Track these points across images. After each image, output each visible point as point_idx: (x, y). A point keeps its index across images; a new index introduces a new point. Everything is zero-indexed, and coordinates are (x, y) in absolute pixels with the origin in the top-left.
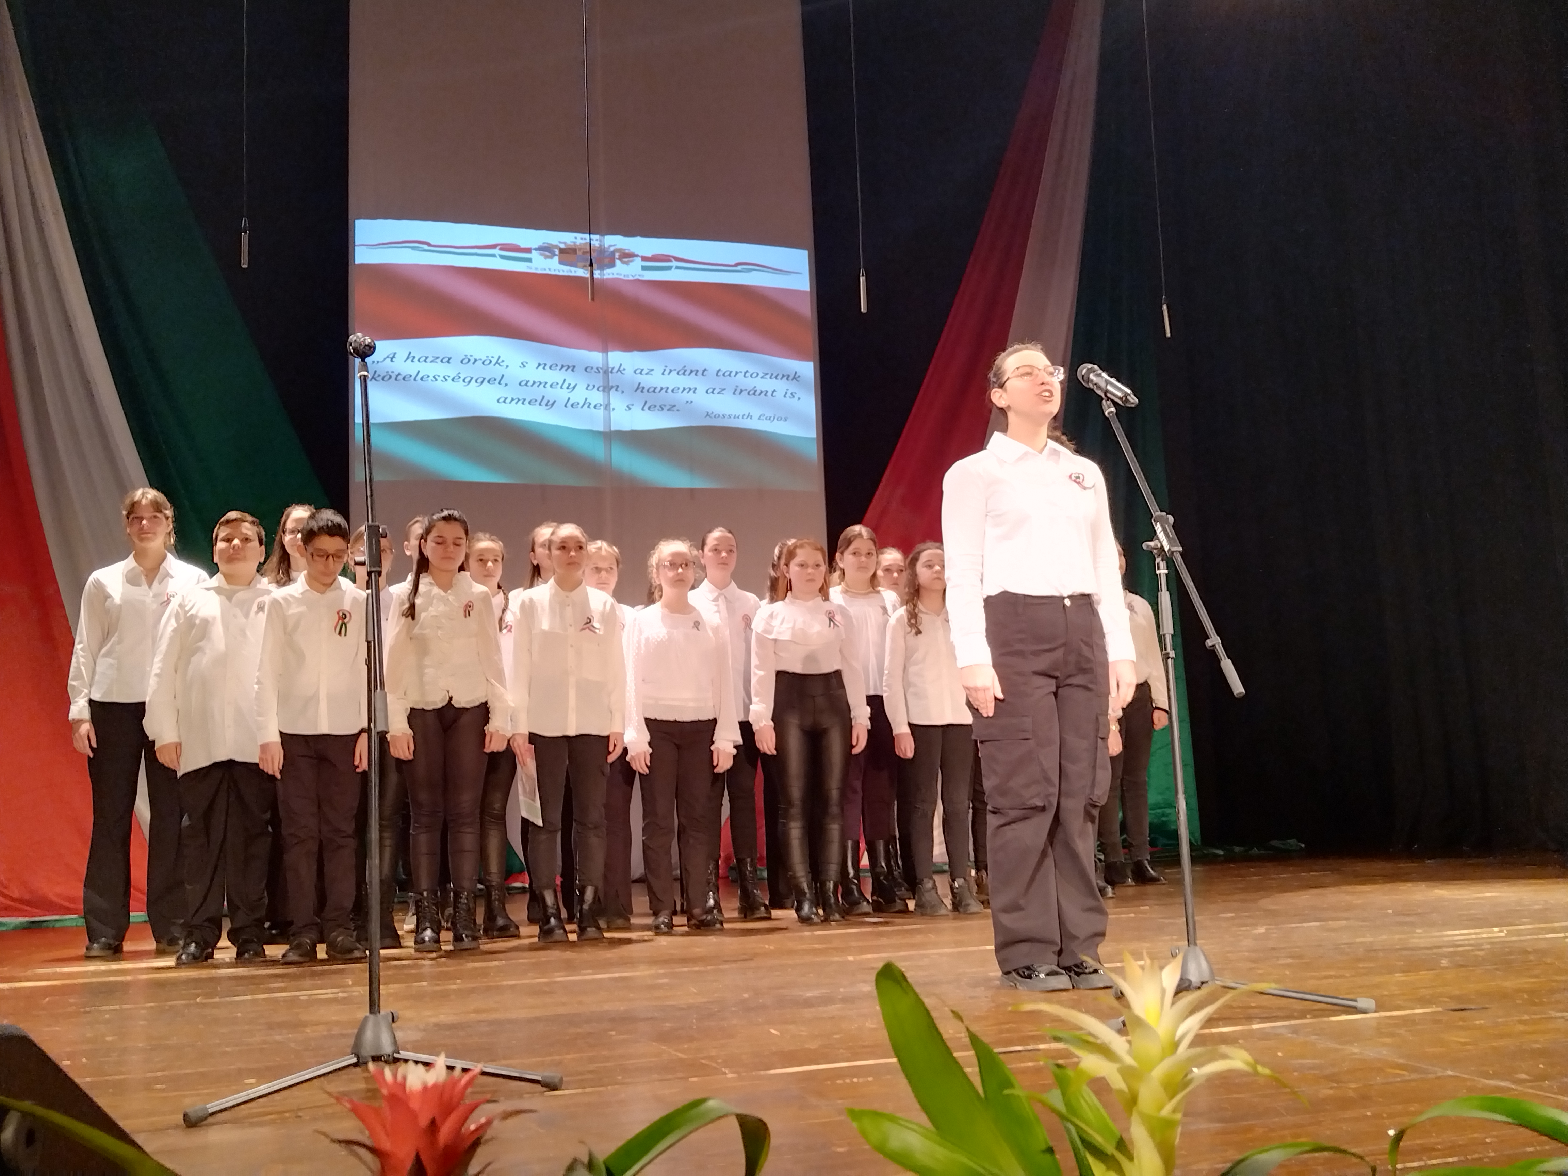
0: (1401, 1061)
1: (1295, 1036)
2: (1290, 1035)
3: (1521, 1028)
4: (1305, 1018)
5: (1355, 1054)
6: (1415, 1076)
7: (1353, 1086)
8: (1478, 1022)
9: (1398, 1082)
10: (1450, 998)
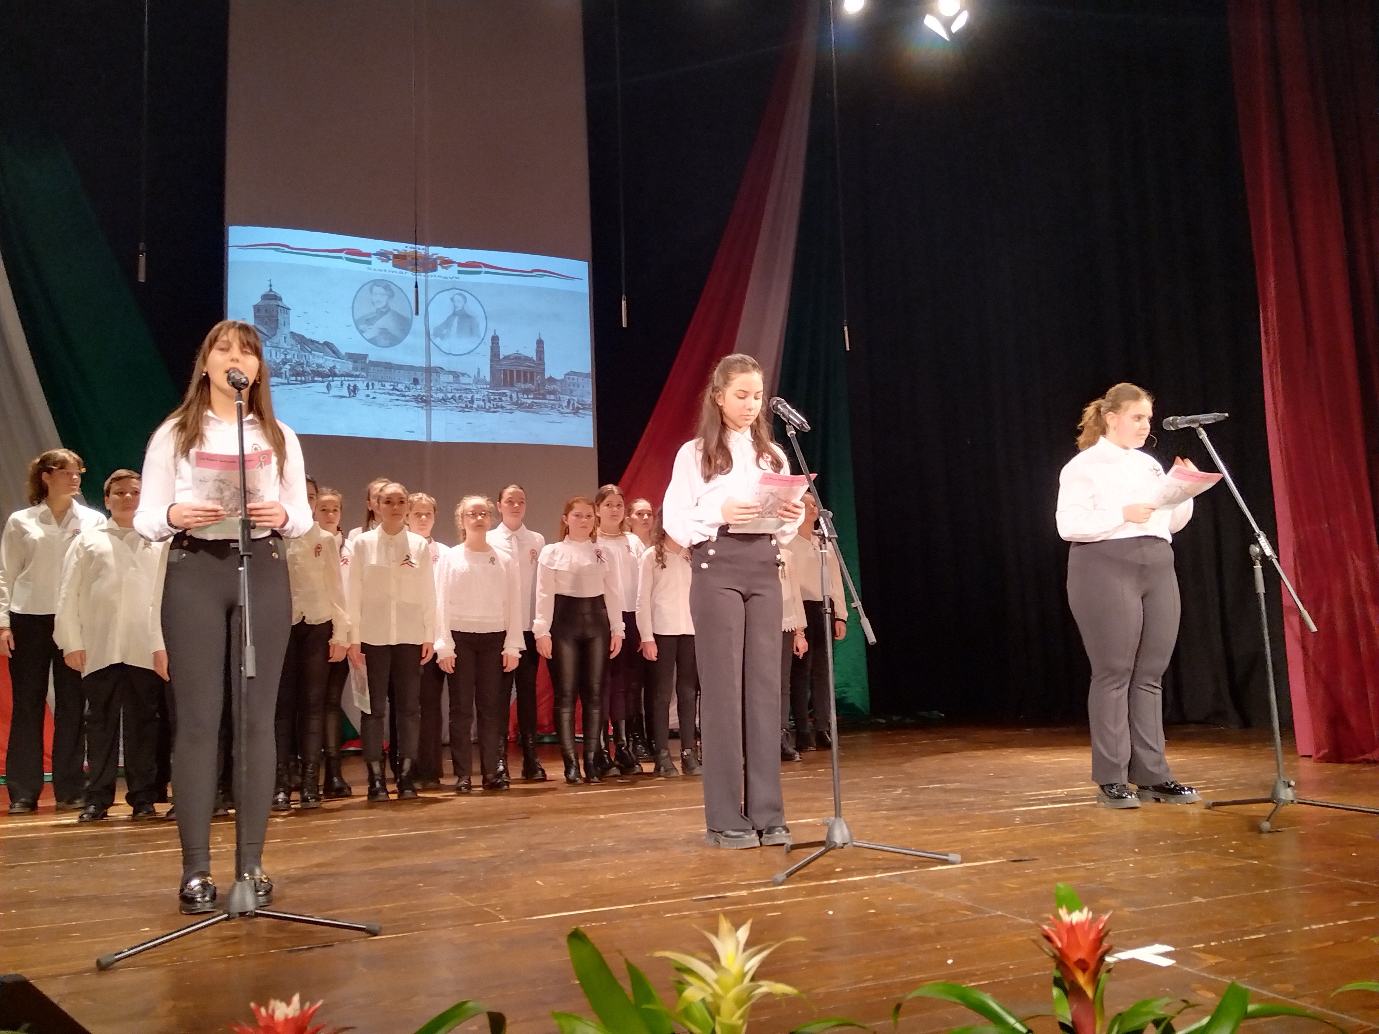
0: (969, 904)
1: (903, 883)
2: (900, 883)
3: (1055, 875)
4: (913, 868)
5: (941, 898)
6: (976, 916)
7: (933, 924)
8: (1027, 871)
9: (964, 920)
10: (1015, 851)
